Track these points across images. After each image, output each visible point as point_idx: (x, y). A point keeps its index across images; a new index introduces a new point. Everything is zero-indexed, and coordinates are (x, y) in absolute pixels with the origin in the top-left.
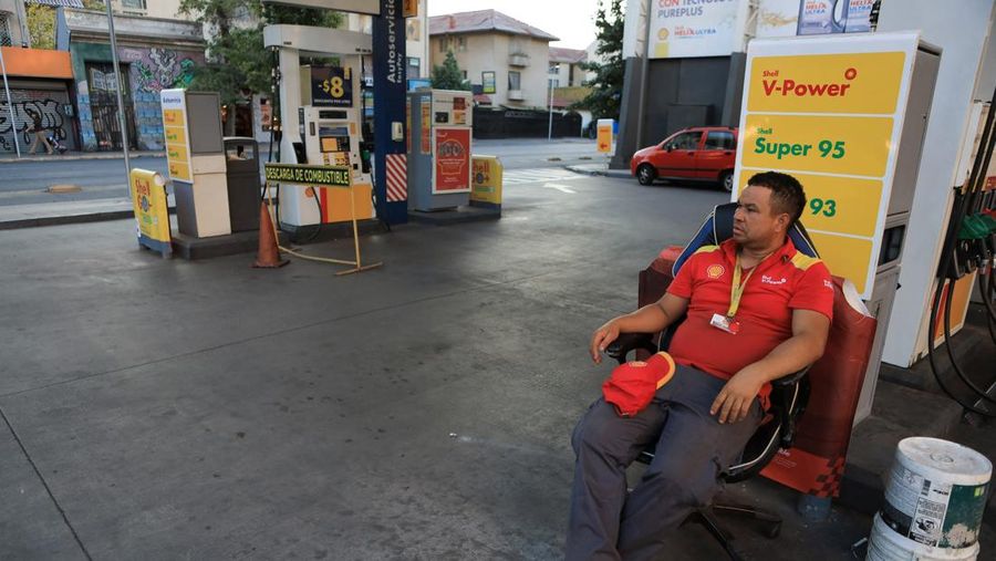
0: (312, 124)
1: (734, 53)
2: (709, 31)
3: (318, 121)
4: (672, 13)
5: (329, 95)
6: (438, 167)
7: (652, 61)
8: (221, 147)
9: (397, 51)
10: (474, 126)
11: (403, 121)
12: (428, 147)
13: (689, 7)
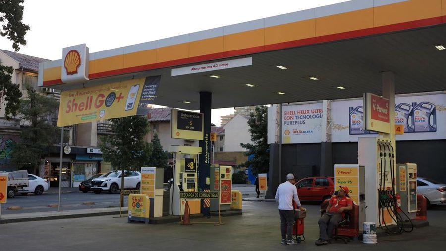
0: (185, 178)
1: (322, 142)
2: (309, 132)
3: (187, 177)
4: (291, 123)
5: (189, 169)
6: (221, 195)
7: (283, 145)
8: (162, 186)
9: (208, 152)
10: (232, 179)
11: (209, 177)
12: (217, 187)
13: (299, 120)
